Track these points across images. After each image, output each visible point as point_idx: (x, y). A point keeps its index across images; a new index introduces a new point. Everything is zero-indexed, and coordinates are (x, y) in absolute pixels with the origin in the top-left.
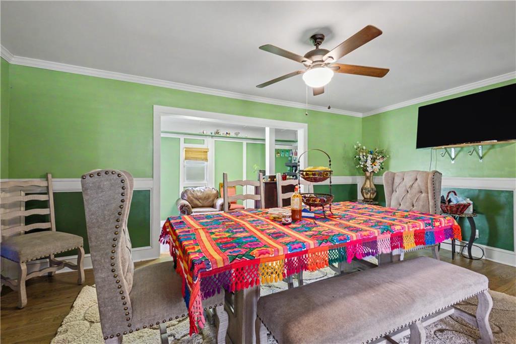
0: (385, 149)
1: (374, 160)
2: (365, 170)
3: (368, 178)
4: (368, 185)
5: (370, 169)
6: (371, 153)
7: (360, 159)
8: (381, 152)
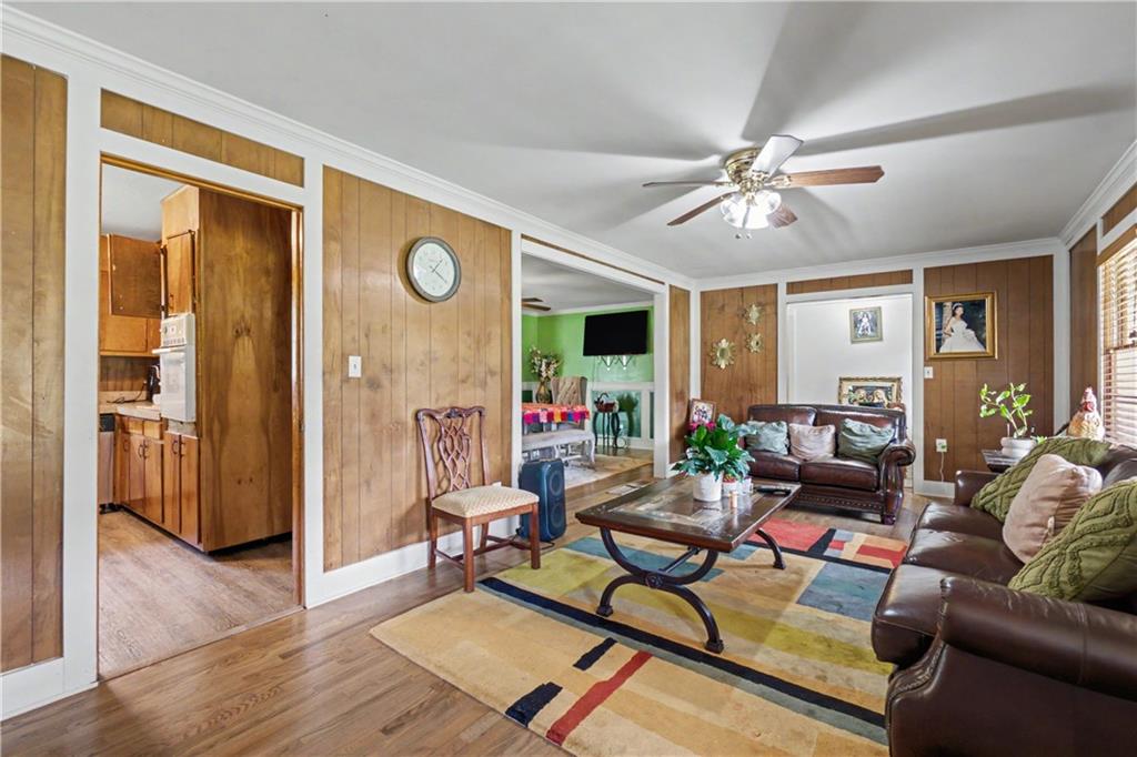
0: (560, 352)
1: (548, 365)
2: (540, 375)
3: (542, 384)
4: (542, 391)
5: (544, 374)
6: (546, 357)
7: (534, 364)
8: (555, 357)
